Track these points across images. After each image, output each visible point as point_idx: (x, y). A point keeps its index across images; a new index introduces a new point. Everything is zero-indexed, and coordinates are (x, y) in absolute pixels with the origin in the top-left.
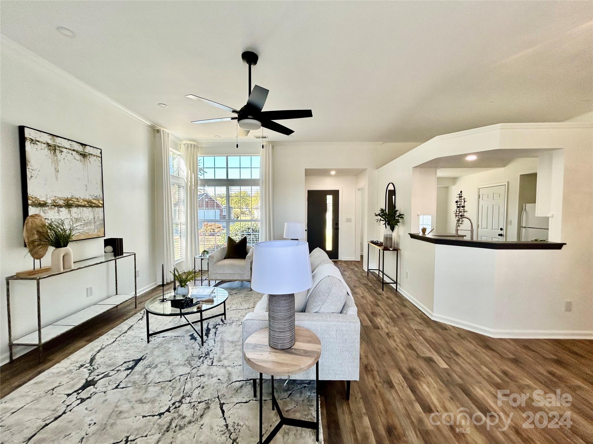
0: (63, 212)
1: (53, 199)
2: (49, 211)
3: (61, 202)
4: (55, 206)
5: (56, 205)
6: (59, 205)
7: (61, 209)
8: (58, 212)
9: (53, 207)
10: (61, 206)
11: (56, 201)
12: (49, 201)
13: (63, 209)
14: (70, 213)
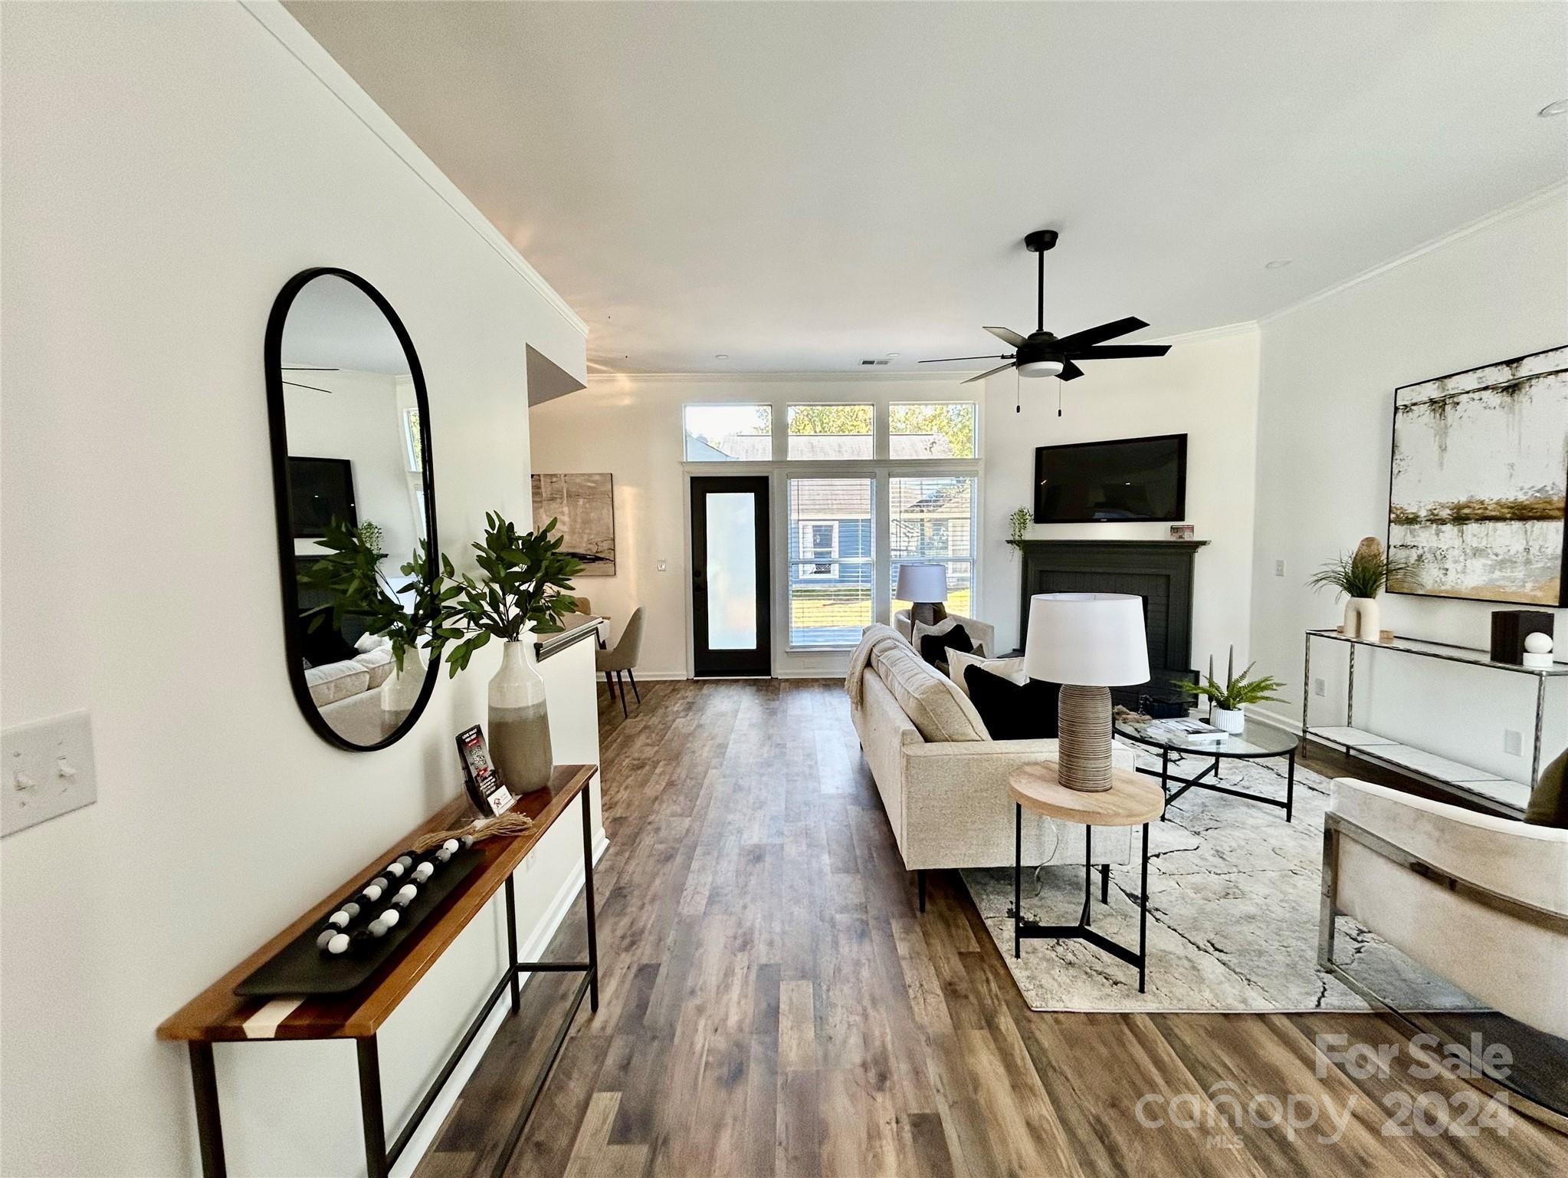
0: (1446, 535)
1: (1429, 507)
2: (1420, 532)
3: (1445, 513)
4: (1432, 521)
5: (1435, 520)
6: (1439, 519)
7: (1444, 528)
8: (1438, 535)
9: (1428, 523)
10: (1443, 522)
11: (1435, 512)
12: (1423, 513)
13: (1448, 528)
14: (1462, 536)
